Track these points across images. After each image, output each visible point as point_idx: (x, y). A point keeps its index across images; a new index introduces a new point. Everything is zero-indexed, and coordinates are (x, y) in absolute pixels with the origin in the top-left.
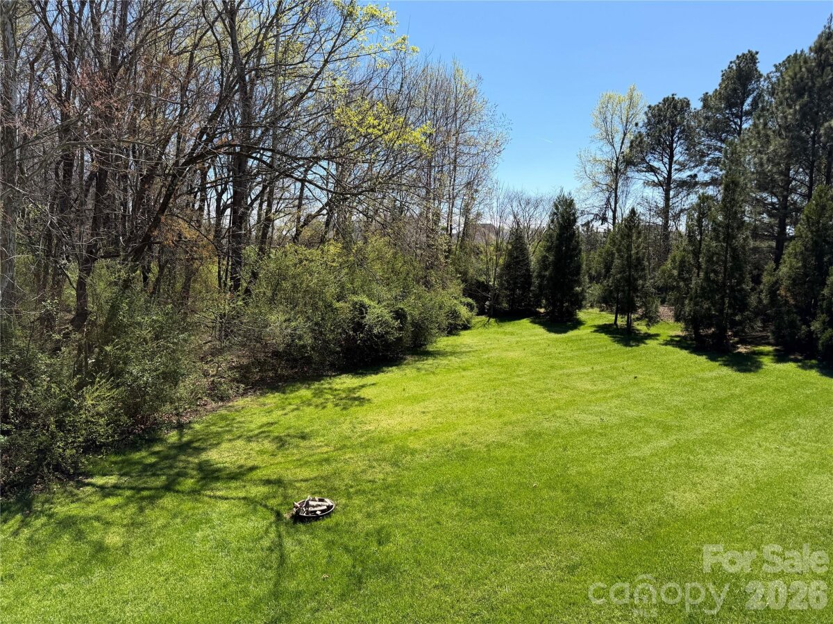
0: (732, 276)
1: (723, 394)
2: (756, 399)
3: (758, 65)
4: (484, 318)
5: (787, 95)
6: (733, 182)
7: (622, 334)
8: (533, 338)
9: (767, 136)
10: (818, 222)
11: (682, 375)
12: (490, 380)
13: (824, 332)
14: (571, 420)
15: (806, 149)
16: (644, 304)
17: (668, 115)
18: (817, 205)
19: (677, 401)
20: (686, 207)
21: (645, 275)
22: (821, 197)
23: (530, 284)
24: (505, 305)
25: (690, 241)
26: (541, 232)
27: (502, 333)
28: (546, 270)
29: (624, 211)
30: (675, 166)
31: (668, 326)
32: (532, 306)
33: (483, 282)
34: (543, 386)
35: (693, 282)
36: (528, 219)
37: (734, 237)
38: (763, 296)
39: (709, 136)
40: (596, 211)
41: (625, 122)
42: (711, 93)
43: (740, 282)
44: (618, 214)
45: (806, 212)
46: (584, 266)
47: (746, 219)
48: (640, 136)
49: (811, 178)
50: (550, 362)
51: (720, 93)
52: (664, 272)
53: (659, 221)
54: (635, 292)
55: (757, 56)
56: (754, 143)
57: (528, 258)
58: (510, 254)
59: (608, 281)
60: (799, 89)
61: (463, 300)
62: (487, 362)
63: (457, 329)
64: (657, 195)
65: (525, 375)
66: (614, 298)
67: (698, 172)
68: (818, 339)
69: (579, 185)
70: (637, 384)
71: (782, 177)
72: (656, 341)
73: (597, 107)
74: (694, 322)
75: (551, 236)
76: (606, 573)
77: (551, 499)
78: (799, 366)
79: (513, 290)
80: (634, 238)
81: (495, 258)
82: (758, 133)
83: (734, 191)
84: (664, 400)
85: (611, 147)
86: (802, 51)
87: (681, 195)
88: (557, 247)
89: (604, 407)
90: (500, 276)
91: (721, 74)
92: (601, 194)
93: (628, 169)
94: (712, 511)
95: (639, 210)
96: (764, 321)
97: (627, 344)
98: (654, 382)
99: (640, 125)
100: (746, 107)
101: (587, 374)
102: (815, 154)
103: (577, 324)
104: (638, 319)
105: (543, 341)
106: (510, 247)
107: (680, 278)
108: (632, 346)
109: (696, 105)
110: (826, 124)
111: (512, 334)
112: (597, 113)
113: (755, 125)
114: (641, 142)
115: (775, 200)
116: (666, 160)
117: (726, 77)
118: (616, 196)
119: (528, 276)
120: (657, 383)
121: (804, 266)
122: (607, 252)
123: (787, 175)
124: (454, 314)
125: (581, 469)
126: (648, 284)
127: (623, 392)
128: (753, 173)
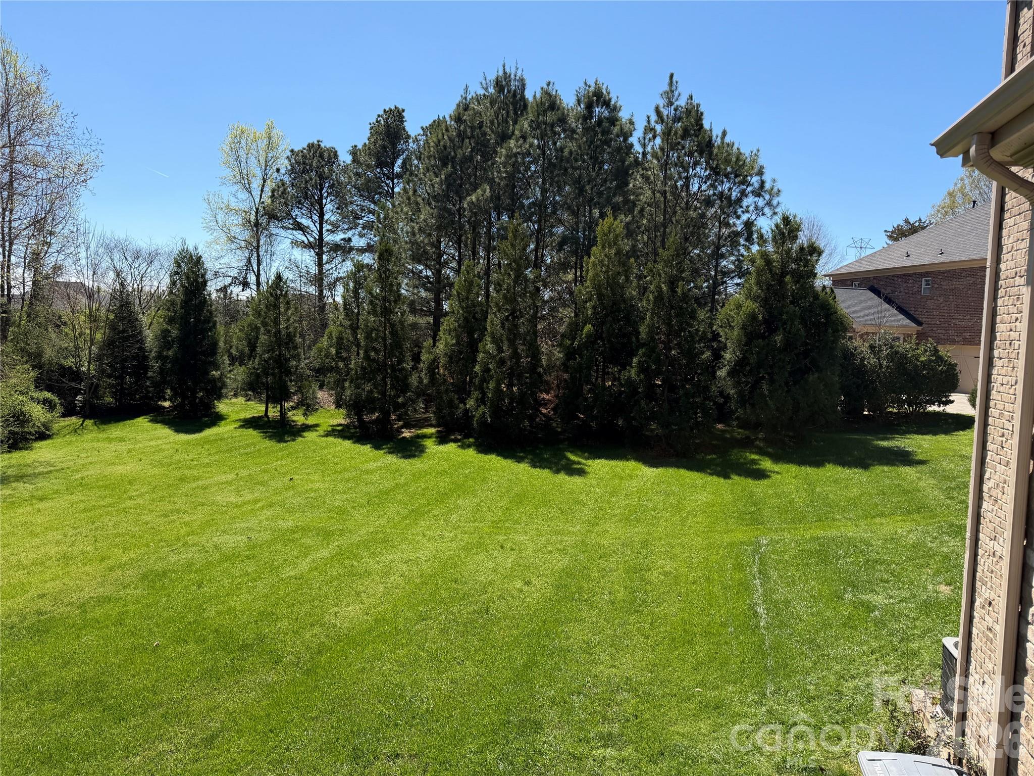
0: (392, 355)
1: (388, 485)
2: (420, 486)
3: (405, 124)
4: (74, 420)
5: (433, 162)
6: (387, 250)
7: (274, 428)
8: (153, 443)
9: (417, 204)
10: (467, 298)
11: (345, 469)
12: (85, 510)
13: (477, 409)
14: (209, 546)
15: (453, 222)
16: (300, 390)
17: (314, 164)
18: (465, 281)
19: (339, 500)
20: (342, 275)
21: (298, 355)
22: (468, 272)
23: (146, 368)
24: (109, 399)
25: (347, 314)
26: (159, 297)
27: (104, 440)
28: (169, 349)
29: (268, 275)
30: (326, 227)
31: (328, 414)
32: (151, 399)
33: (70, 367)
34: (168, 507)
35: (353, 362)
36: (138, 278)
37: (391, 312)
38: (423, 375)
39: (361, 195)
40: (234, 273)
41: (263, 165)
42: (360, 147)
43: (400, 362)
44: (263, 279)
45: (456, 287)
46: (221, 344)
47: (403, 291)
48: (283, 185)
49: (460, 253)
50: (178, 474)
51: (369, 148)
52: (320, 350)
53: (312, 290)
54: (287, 375)
55: (404, 114)
56: (405, 210)
57: (140, 333)
58: (113, 326)
59: (253, 362)
60: (444, 158)
61: (36, 395)
62: (81, 485)
63: (26, 440)
64: (307, 259)
65: (141, 495)
66: (263, 383)
67: (353, 235)
68: (473, 416)
69: (209, 238)
70: (293, 487)
71: (434, 250)
72: (315, 434)
73: (227, 142)
74: (356, 407)
75: (173, 303)
76: (255, 731)
77: (180, 656)
78: (459, 446)
79: (121, 378)
80: (282, 310)
81: (88, 331)
82: (409, 199)
83: (388, 261)
84: (324, 502)
85: (247, 195)
86: (444, 117)
87: (335, 262)
88: (182, 318)
89: (253, 522)
90: (99, 358)
91: (369, 126)
92: (238, 252)
93: (271, 224)
94: (377, 621)
95: (287, 275)
96: (426, 402)
97: (281, 440)
98: (312, 482)
99: (283, 171)
100: (397, 169)
101: (229, 483)
102: (461, 227)
103: (217, 419)
104: (293, 408)
105: (168, 446)
106: (112, 317)
107: (338, 357)
108: (286, 442)
109: (345, 158)
110: (468, 198)
111: (121, 440)
112: (227, 149)
113: (405, 189)
114: (284, 192)
115: (430, 273)
116: (316, 218)
117: (374, 130)
118: (258, 256)
119: (142, 357)
120: (318, 483)
121: (458, 343)
122: (250, 325)
123: (439, 248)
124: (20, 418)
125: (221, 608)
126: (303, 365)
127: (275, 499)
128: (406, 243)
